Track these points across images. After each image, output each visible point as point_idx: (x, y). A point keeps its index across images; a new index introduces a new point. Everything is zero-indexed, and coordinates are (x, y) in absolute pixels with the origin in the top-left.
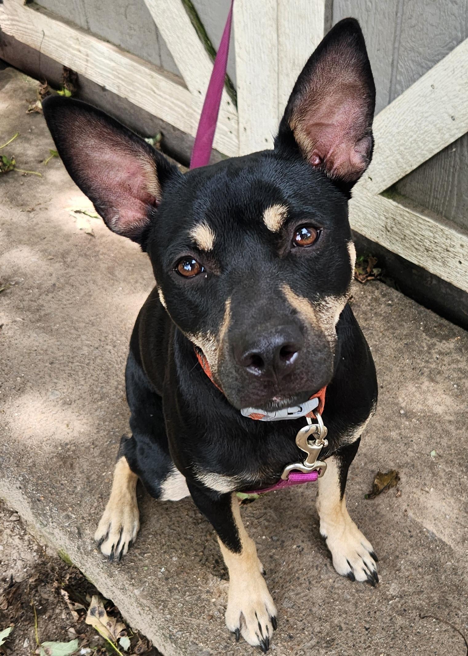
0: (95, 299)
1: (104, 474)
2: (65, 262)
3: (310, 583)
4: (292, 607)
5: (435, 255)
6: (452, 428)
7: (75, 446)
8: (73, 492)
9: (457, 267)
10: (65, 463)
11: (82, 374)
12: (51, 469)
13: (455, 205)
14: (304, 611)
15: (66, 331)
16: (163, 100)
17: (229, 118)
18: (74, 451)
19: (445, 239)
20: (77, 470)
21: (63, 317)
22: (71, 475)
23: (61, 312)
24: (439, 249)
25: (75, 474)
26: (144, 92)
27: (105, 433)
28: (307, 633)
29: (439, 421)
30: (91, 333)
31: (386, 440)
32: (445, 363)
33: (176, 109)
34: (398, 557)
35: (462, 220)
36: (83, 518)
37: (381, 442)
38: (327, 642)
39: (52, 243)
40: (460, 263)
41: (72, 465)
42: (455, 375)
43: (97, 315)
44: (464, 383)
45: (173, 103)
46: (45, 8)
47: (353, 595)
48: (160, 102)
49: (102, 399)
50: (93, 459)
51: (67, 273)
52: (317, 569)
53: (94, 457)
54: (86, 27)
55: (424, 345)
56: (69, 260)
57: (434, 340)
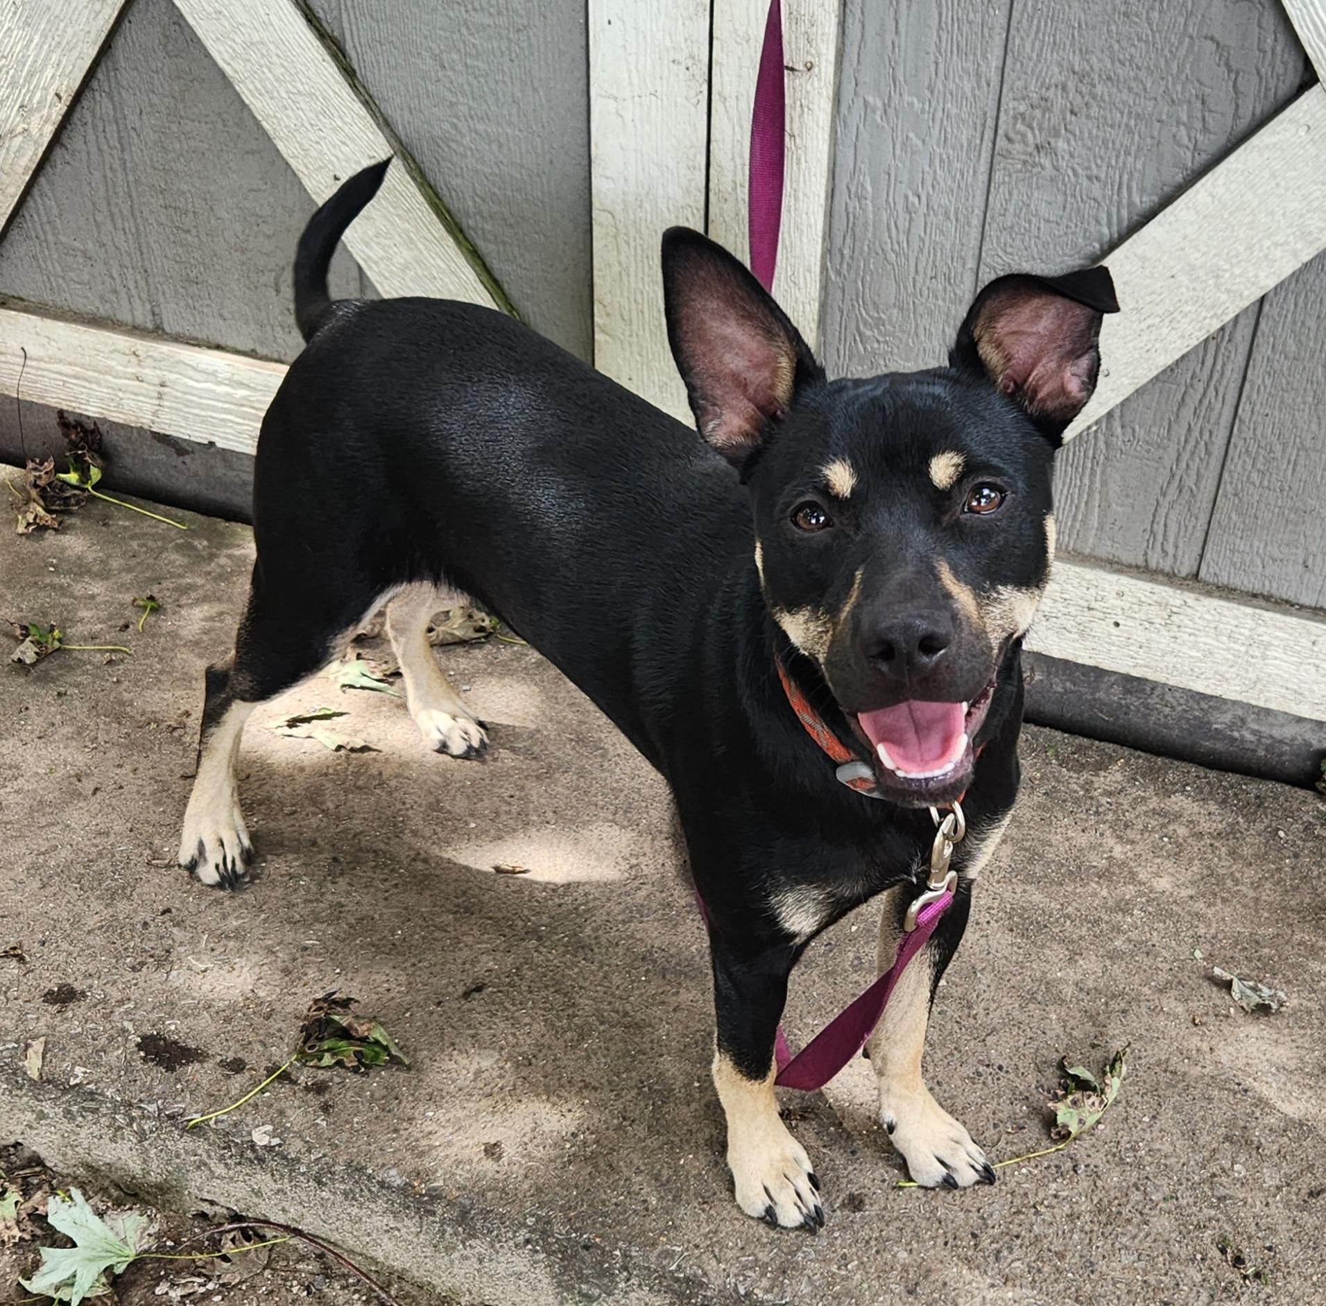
1: (682, 1162)
3: (1141, 1214)
4: (1139, 1260)
5: (1065, 622)
6: (1199, 906)
7: (592, 1133)
8: (647, 1209)
9: (1110, 635)
10: (596, 1166)
11: (514, 1005)
12: (576, 1187)
13: (1096, 525)
14: (1161, 1259)
15: (424, 937)
18: (597, 1142)
19: (1084, 590)
20: (626, 1172)
21: (398, 915)
22: (622, 1183)
23: (388, 906)
24: (1072, 610)
25: (628, 1178)
27: (634, 1092)
28: (1186, 1288)
29: (1175, 902)
30: (475, 927)
31: (1114, 956)
32: (1126, 807)
34: (1245, 1128)
35: (1109, 549)
36: (697, 1246)
37: (1108, 963)
38: (1225, 1289)
40: (1117, 624)
41: (611, 1166)
42: (1154, 823)
43: (464, 892)
44: (1175, 830)
46: (22, 299)
47: (1218, 1207)
49: (582, 1038)
50: (643, 1144)
51: (344, 832)
52: (1138, 1189)
53: (642, 1140)
54: (150, 326)
55: (1076, 787)
56: (330, 804)
57: (1086, 775)
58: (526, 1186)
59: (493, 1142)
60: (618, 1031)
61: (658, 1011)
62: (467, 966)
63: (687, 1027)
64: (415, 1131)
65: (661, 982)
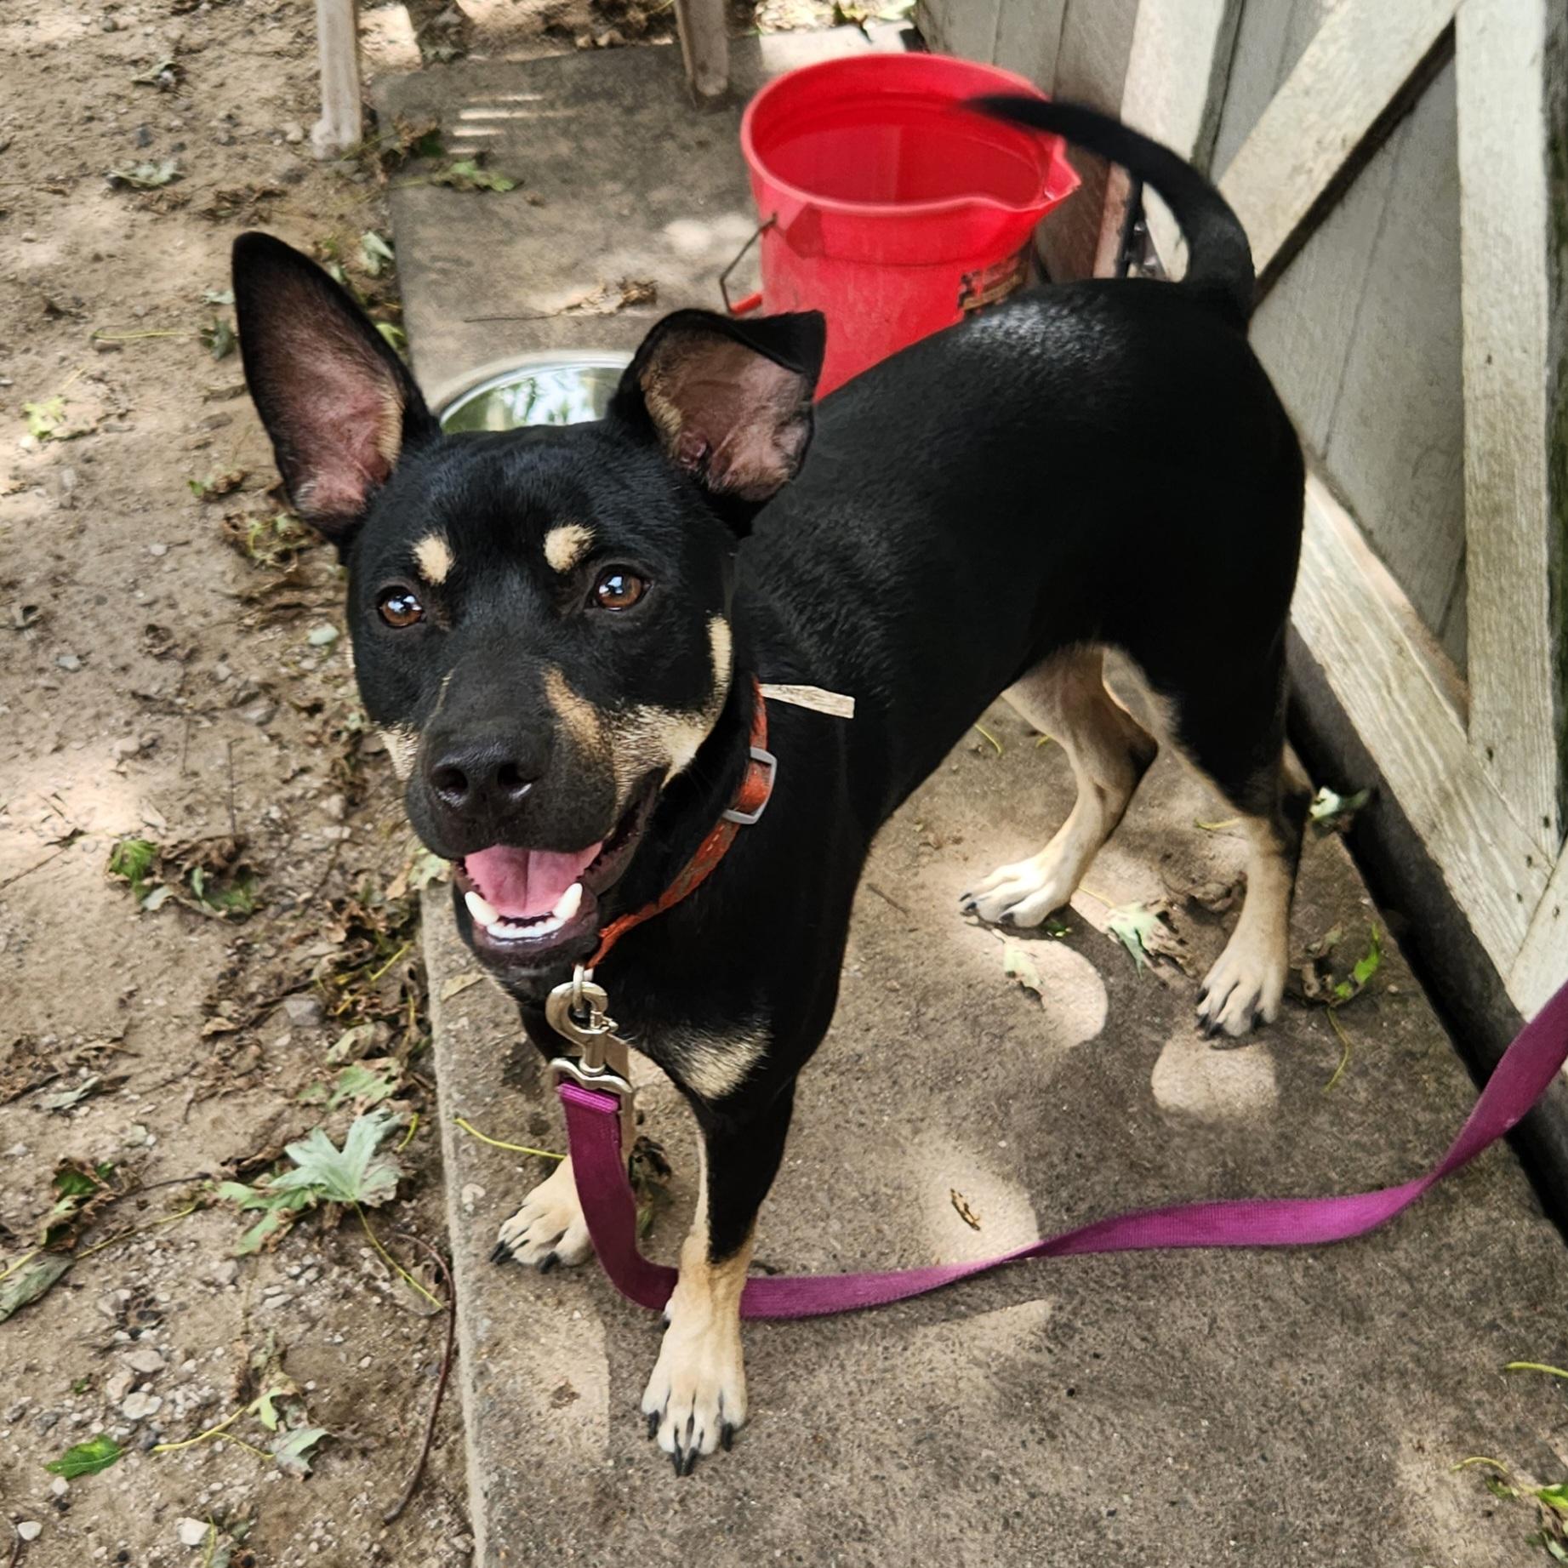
0: (921, 1144)
2: (918, 1014)
10: (599, 1504)
12: (561, 1499)
15: (809, 1187)
16: (1400, 721)
17: (1529, 859)
20: (609, 1541)
21: (823, 1149)
22: (592, 1542)
23: (827, 1133)
25: (601, 1546)
26: (1368, 675)
27: (724, 1492)
30: (856, 1224)
33: (1421, 761)
39: (922, 952)
41: (607, 1519)
43: (899, 1188)
45: (1418, 741)
48: (1391, 722)
50: (657, 1537)
51: (903, 1044)
53: (663, 1533)
56: (931, 1013)
58: (536, 1450)
59: (575, 1389)
60: (806, 1434)
61: (861, 1461)
62: (796, 1245)
63: (860, 1504)
64: (547, 1313)
65: (910, 1444)
